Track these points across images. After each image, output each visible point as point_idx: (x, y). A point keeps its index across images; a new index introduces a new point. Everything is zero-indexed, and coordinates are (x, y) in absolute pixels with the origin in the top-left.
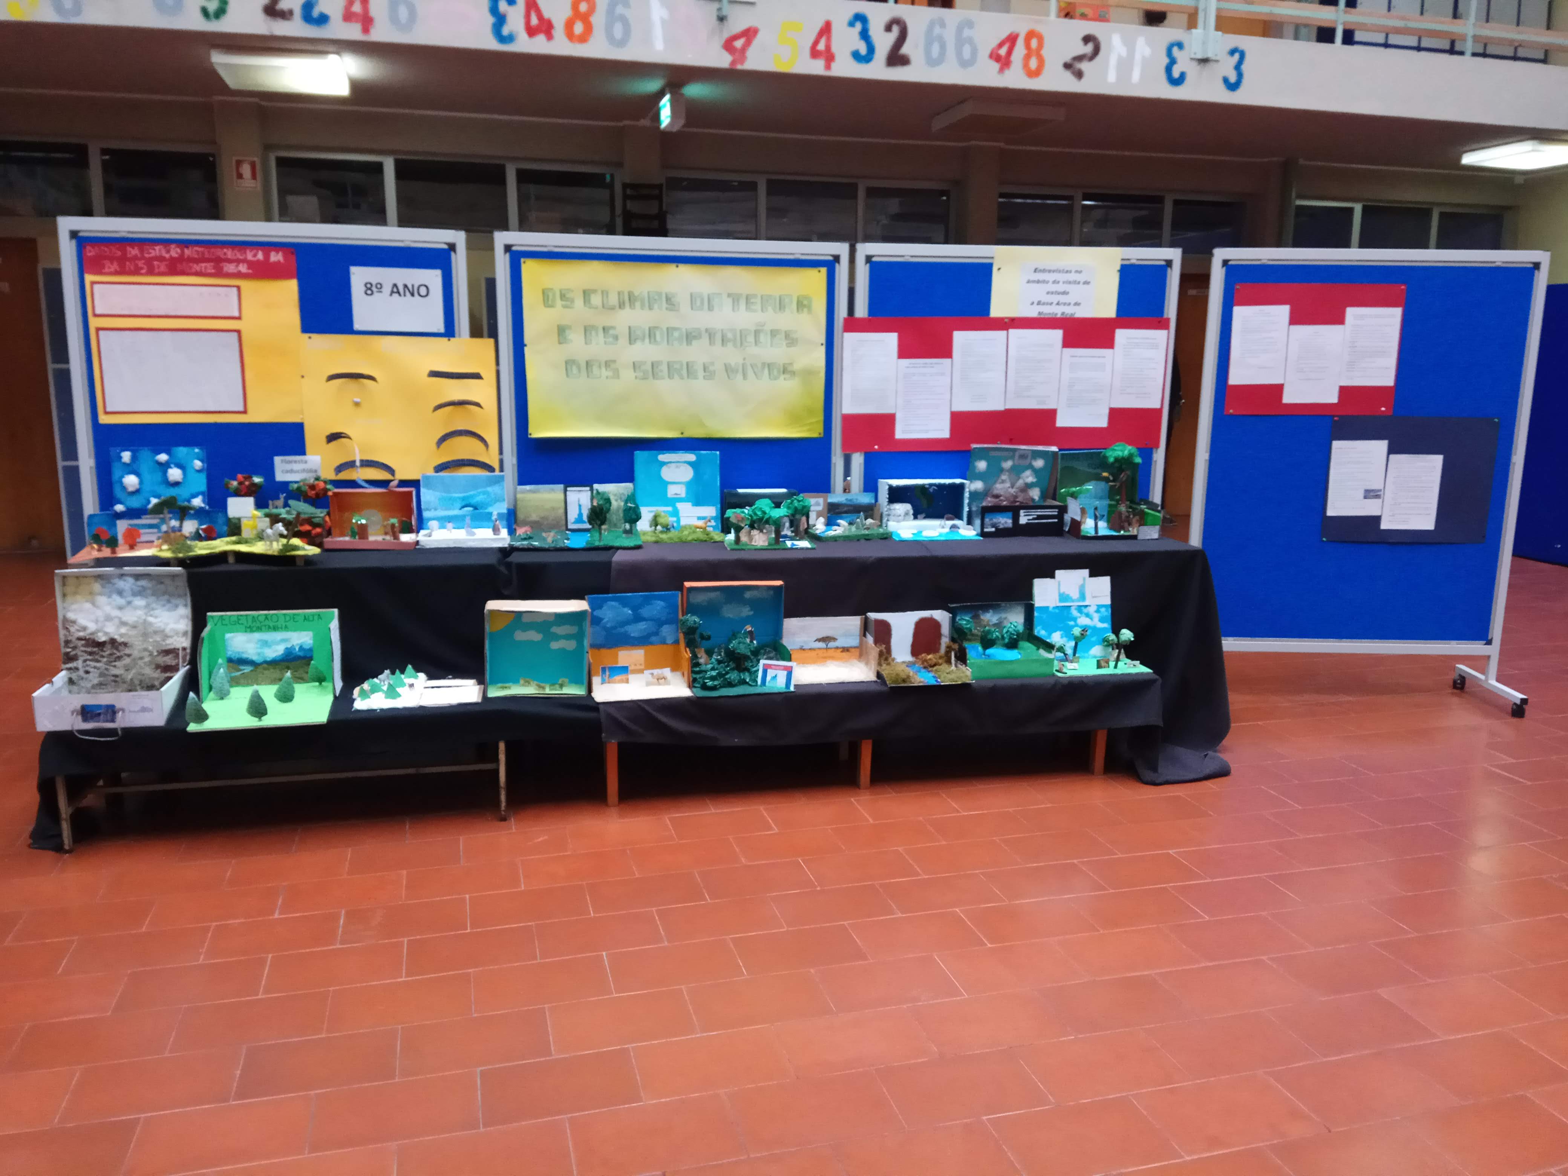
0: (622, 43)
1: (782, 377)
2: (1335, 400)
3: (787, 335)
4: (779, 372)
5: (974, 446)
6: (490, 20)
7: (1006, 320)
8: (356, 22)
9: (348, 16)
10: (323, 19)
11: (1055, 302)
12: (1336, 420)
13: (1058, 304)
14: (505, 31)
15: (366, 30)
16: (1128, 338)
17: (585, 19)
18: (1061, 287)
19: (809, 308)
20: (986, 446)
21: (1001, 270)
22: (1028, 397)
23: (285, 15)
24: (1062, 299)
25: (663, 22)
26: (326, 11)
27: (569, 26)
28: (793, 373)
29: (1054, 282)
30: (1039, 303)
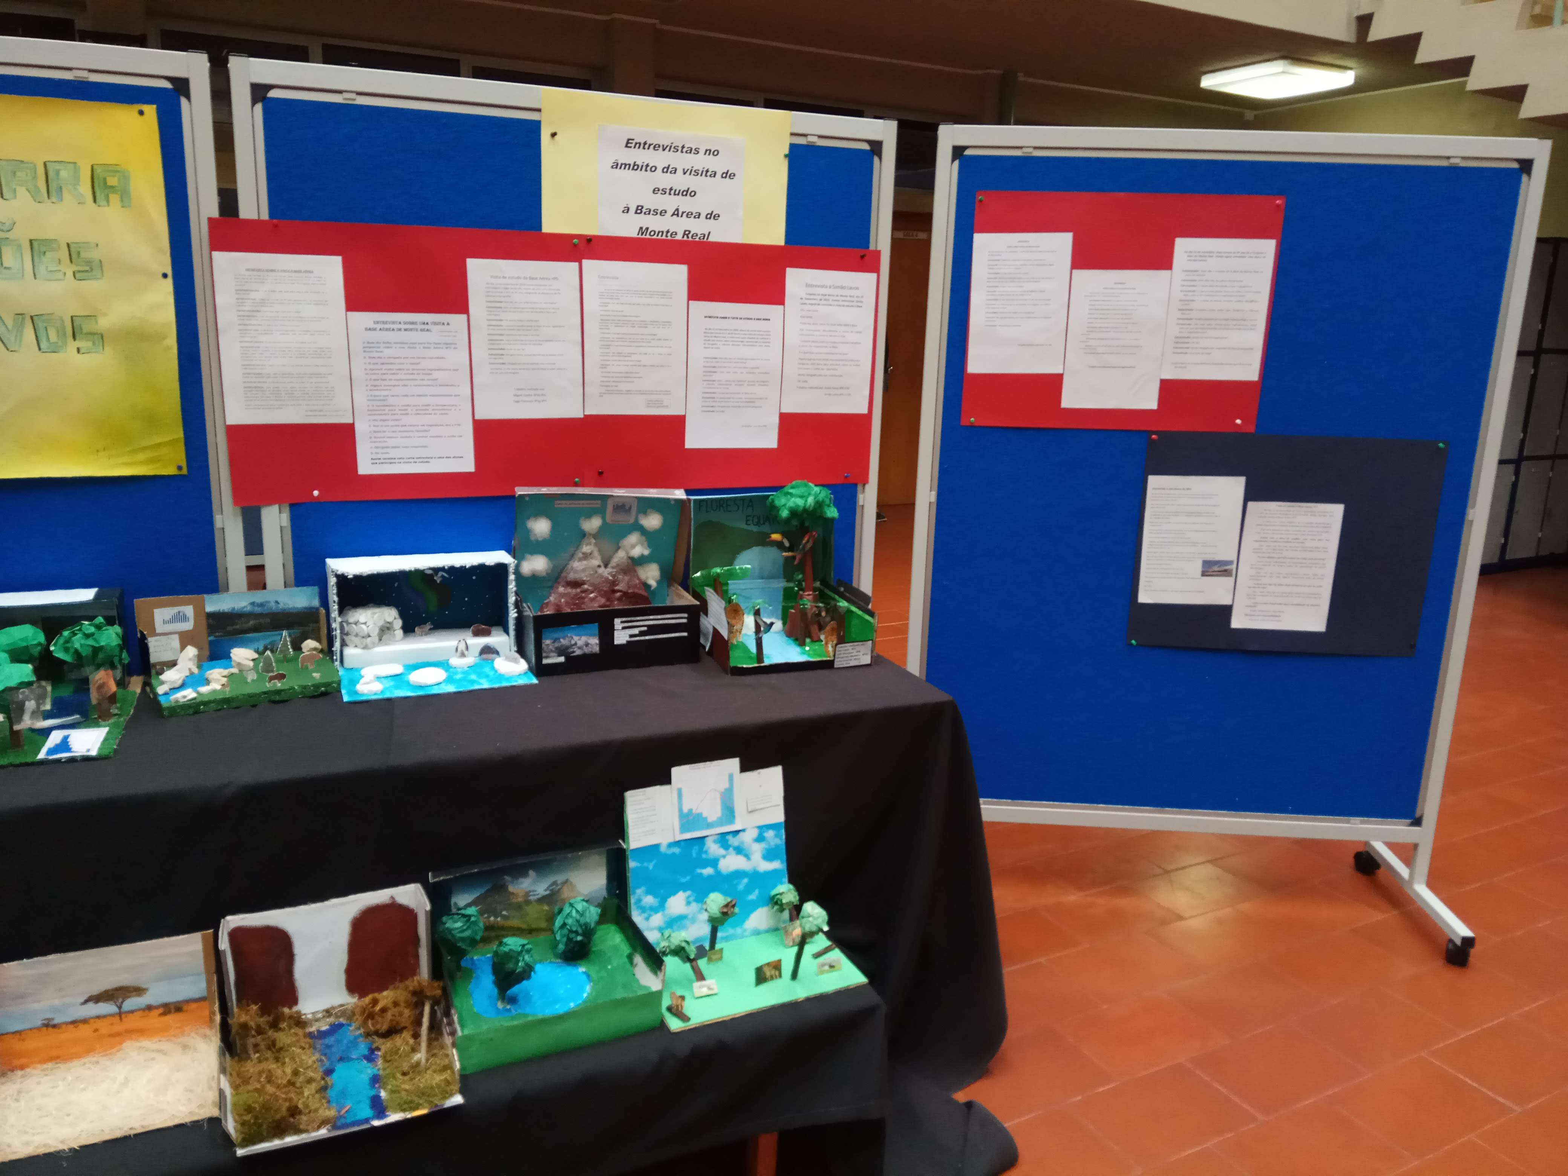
1: (72, 345)
2: (1152, 404)
3: (73, 252)
4: (62, 333)
5: (520, 491)
7: (576, 241)
11: (670, 211)
12: (1154, 440)
13: (676, 213)
16: (808, 285)
18: (680, 181)
19: (125, 195)
20: (544, 490)
21: (556, 137)
22: (629, 392)
24: (685, 203)
28: (100, 338)
29: (666, 170)
30: (639, 210)
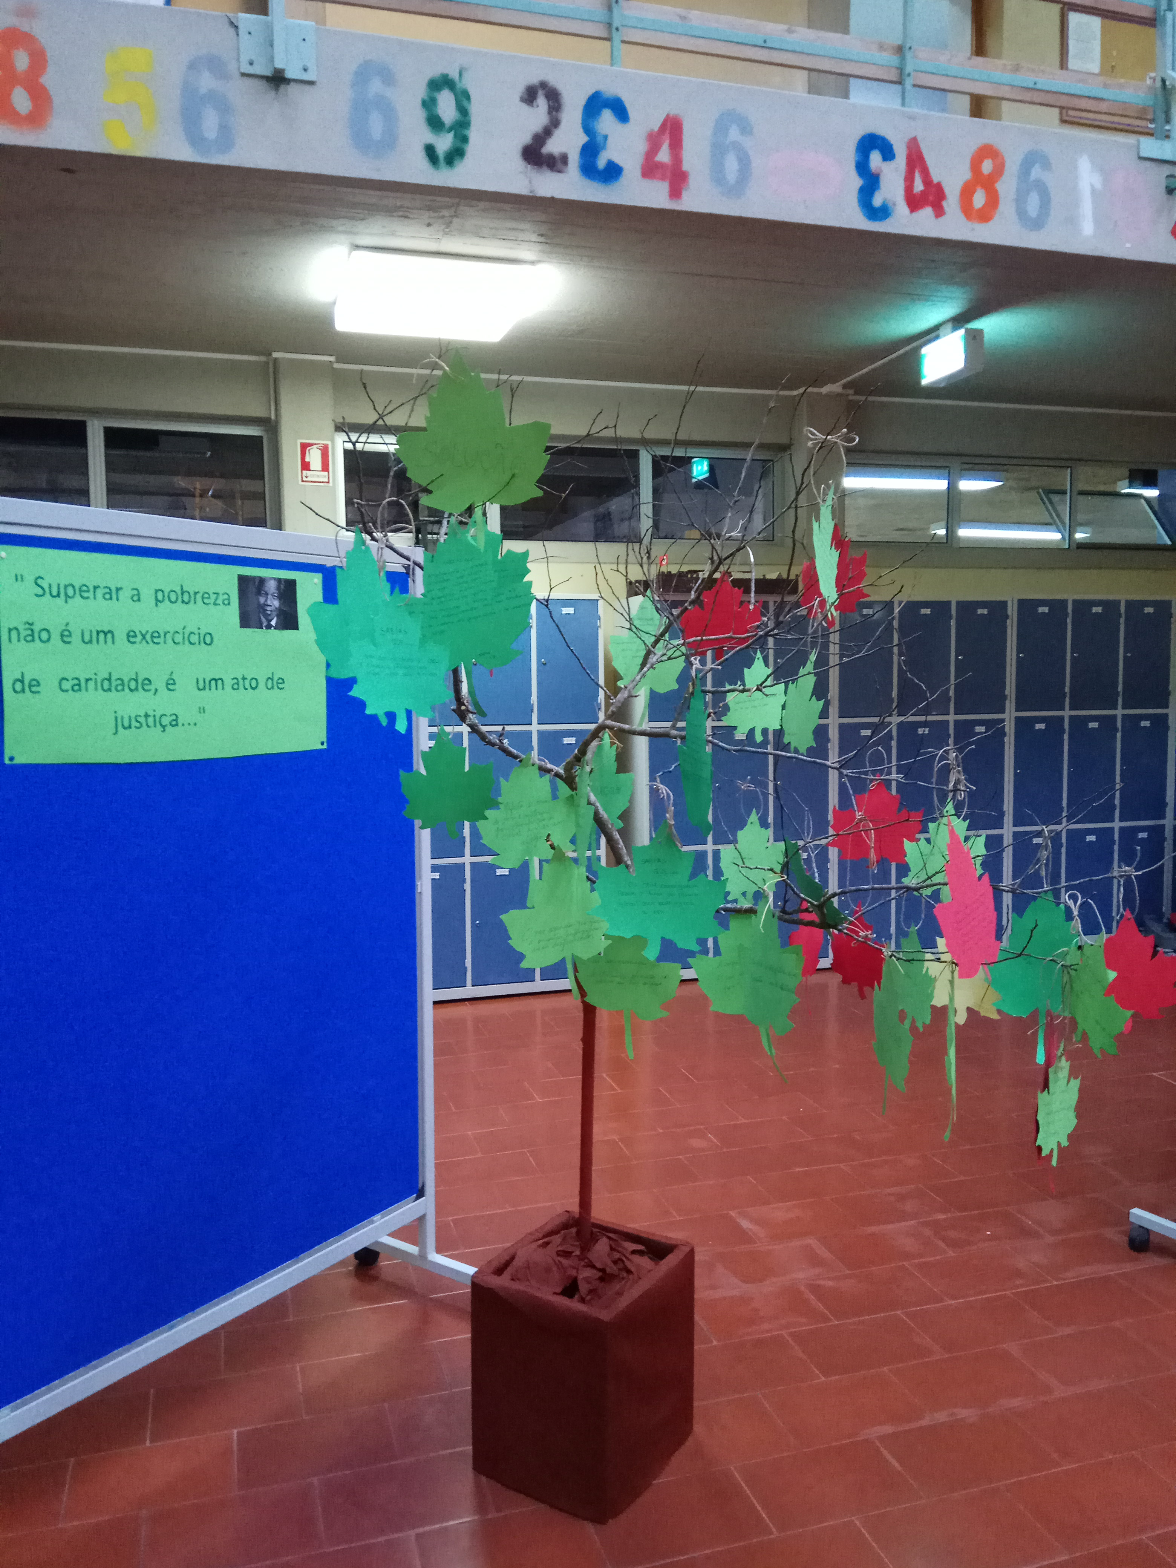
0: (1037, 224)
6: (857, 182)
8: (663, 179)
9: (650, 169)
10: (613, 172)
14: (877, 201)
15: (675, 193)
17: (988, 183)
23: (556, 163)
25: (1094, 191)
26: (618, 160)
27: (967, 193)
